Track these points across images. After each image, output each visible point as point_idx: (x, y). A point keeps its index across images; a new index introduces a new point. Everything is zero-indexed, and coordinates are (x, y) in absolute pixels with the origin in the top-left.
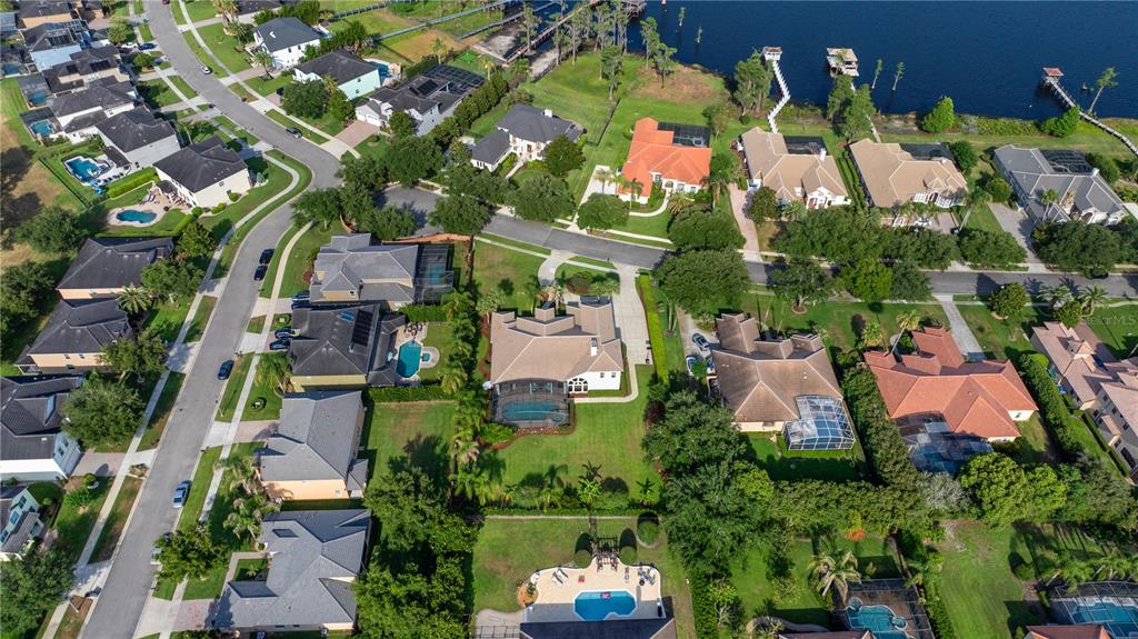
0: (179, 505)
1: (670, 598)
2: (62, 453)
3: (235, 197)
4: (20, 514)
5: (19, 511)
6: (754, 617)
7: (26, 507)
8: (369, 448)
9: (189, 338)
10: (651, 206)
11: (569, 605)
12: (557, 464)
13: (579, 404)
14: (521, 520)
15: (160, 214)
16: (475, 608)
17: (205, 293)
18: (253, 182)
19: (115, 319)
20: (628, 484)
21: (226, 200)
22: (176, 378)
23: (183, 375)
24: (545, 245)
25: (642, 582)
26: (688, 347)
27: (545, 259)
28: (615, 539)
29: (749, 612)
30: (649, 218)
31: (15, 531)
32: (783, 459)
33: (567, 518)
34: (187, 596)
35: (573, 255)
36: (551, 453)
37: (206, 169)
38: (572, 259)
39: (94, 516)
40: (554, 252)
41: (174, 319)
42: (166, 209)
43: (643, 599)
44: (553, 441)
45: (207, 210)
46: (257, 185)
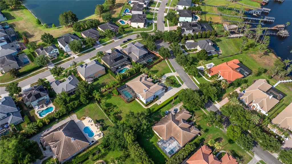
0: (70, 66)
1: (98, 142)
2: (67, 48)
3: (139, 27)
4: (55, 52)
5: (55, 51)
6: (104, 160)
7: (56, 52)
8: (99, 79)
9: (103, 45)
10: (211, 79)
11: (85, 126)
12: (117, 106)
13: (136, 100)
14: (99, 108)
15: (126, 24)
16: (76, 113)
17: (114, 40)
18: (144, 26)
19: (95, 34)
20: (122, 120)
21: (137, 27)
22: (94, 49)
23: (95, 49)
24: (176, 70)
25: (98, 135)
26: (172, 109)
27: (172, 72)
28: (106, 125)
29: (104, 159)
30: (206, 80)
31: (52, 54)
32: (154, 145)
33: (105, 114)
34: (55, 78)
35: (178, 75)
36: (119, 104)
37: (136, 19)
38: (177, 76)
39: (62, 59)
40: (176, 73)
41: (105, 41)
42: (127, 23)
43: (94, 137)
44: (122, 102)
45: (132, 27)
46: (145, 28)
